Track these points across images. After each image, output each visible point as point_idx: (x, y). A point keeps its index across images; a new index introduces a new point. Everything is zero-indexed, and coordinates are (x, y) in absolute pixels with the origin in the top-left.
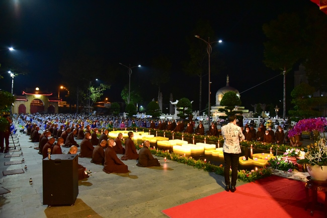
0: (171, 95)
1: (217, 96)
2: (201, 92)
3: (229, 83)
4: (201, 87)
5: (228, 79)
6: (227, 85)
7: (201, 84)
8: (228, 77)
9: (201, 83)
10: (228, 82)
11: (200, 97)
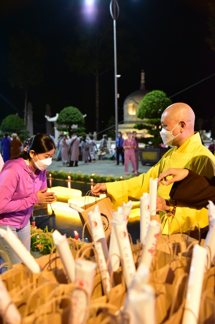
0: (48, 107)
1: (125, 106)
2: (97, 102)
3: (145, 84)
4: (97, 92)
5: (143, 78)
6: (142, 87)
7: (97, 88)
8: (143, 75)
9: (97, 85)
10: (143, 82)
11: (97, 110)
